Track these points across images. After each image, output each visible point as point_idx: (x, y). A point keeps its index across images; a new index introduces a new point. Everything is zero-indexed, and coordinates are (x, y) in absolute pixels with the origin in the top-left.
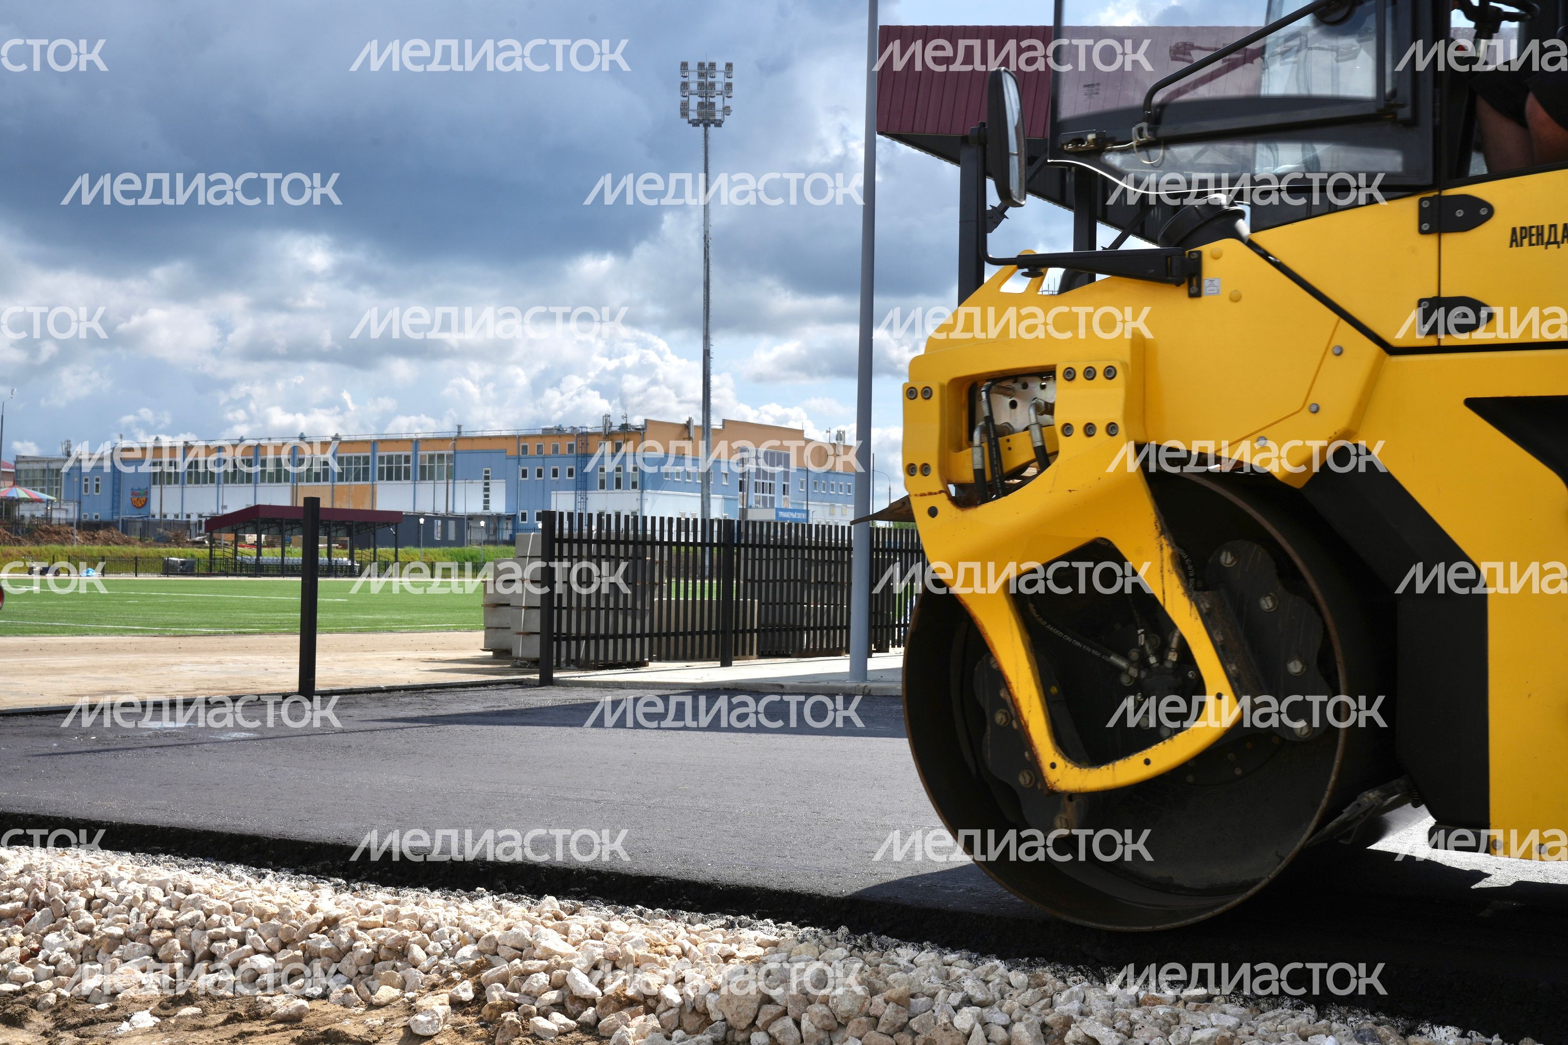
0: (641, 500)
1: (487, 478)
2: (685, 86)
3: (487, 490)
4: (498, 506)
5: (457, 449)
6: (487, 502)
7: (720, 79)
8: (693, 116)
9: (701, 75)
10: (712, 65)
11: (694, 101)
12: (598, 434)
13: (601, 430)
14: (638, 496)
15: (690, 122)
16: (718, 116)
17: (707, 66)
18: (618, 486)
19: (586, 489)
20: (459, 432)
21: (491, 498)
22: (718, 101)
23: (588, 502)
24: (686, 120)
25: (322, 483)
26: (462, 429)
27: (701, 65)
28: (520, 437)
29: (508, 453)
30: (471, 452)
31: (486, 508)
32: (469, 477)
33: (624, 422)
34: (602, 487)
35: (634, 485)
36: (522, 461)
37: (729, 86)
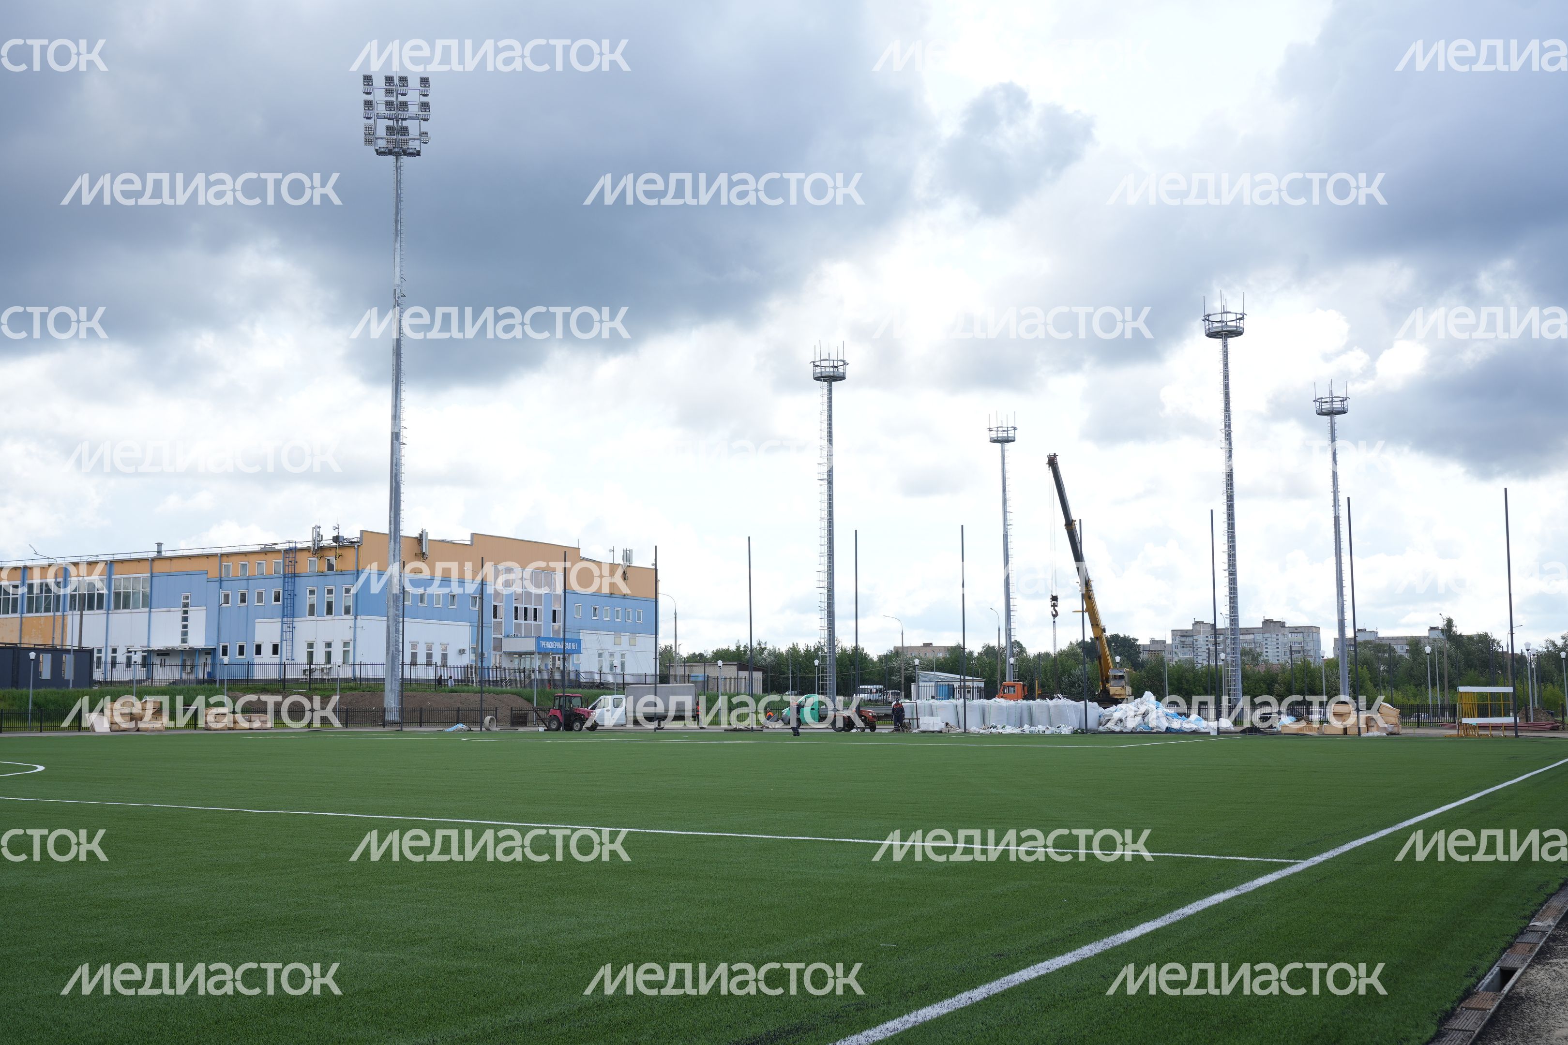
0: (355, 627)
1: (186, 605)
2: (368, 104)
3: (185, 619)
4: (198, 640)
5: (154, 571)
6: (185, 634)
7: (413, 97)
8: (382, 144)
9: (389, 92)
10: (403, 80)
11: (381, 127)
12: (308, 549)
13: (310, 544)
14: (351, 623)
15: (379, 153)
16: (414, 145)
17: (396, 81)
18: (330, 611)
19: (293, 616)
20: (159, 552)
21: (189, 629)
22: (413, 127)
23: (296, 631)
24: (371, 149)
25: (11, 615)
26: (163, 548)
27: (389, 79)
28: (222, 555)
29: (209, 575)
30: (169, 575)
31: (184, 641)
32: (168, 605)
33: (336, 534)
34: (312, 613)
35: (347, 611)
36: (224, 583)
37: (425, 106)
